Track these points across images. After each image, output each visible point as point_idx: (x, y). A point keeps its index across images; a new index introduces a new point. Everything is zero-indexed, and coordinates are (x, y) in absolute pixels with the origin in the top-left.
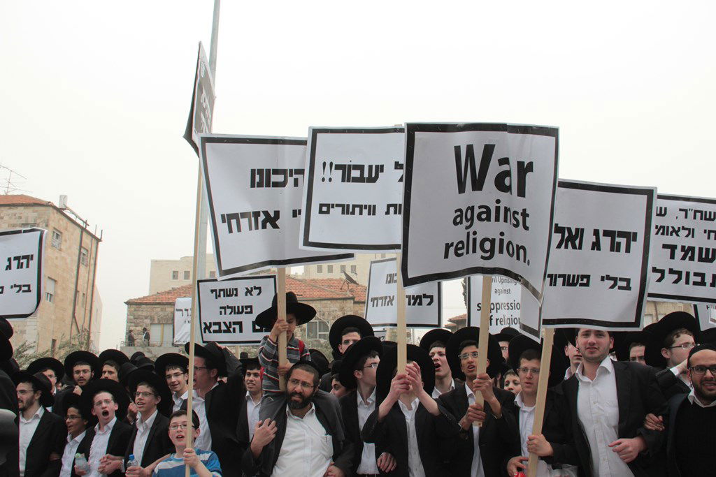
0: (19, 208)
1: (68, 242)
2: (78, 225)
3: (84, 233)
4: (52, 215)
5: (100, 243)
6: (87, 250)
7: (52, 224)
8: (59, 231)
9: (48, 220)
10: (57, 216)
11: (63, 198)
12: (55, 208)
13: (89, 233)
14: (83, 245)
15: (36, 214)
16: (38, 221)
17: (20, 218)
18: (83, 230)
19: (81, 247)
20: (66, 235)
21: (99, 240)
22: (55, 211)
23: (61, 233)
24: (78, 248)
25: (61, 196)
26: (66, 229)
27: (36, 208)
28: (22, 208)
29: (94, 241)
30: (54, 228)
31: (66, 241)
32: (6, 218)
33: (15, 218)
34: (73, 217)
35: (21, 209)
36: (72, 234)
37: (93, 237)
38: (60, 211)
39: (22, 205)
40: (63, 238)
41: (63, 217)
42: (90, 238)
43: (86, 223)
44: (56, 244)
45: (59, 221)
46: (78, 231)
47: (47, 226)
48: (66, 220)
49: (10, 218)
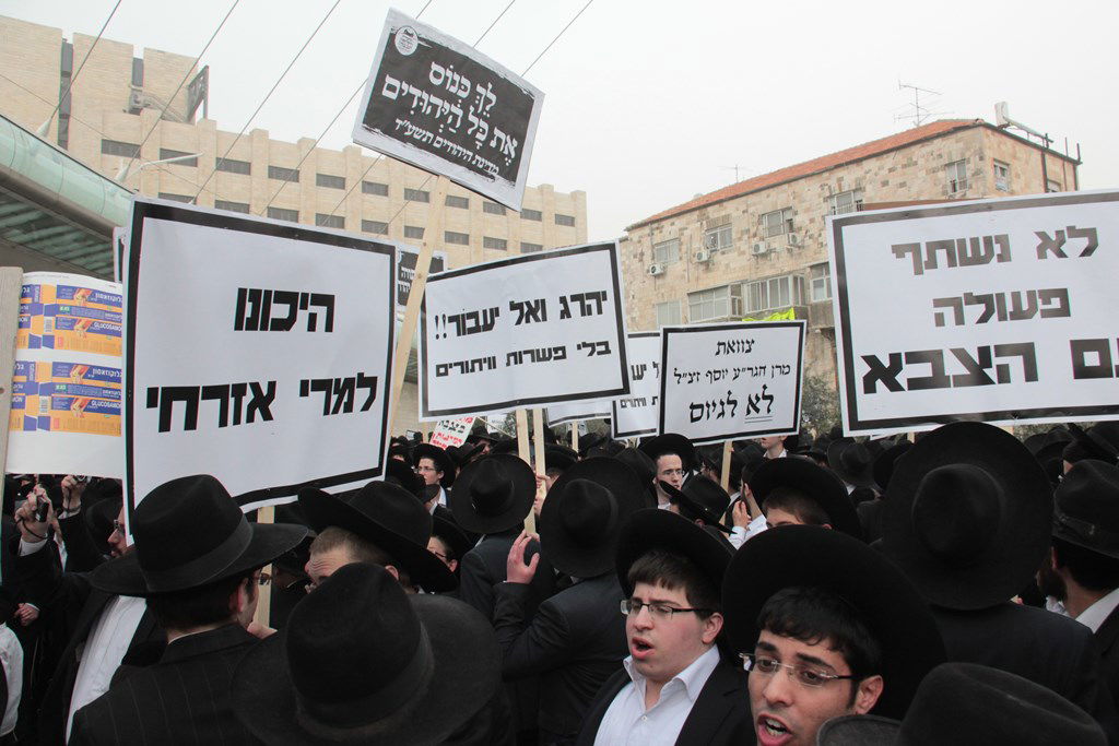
0: (936, 141)
1: (1023, 178)
2: (1035, 146)
3: (1047, 156)
4: (986, 140)
5: (1079, 168)
6: (1059, 185)
7: (989, 154)
8: (1003, 163)
9: (980, 149)
10: (995, 138)
11: (1000, 108)
12: (988, 126)
13: (1055, 154)
14: (1049, 177)
15: (961, 145)
16: (967, 155)
17: (940, 156)
18: (1044, 151)
19: (1046, 180)
20: (1016, 166)
21: (1076, 163)
22: (989, 132)
23: (1008, 165)
24: (1042, 183)
25: (996, 106)
26: (1014, 157)
27: (960, 135)
28: (940, 140)
29: (1069, 167)
30: (995, 160)
31: (1018, 176)
32: (921, 162)
33: (934, 159)
34: (1022, 134)
35: (938, 143)
36: (1027, 162)
37: (1065, 159)
38: (999, 130)
39: (938, 136)
40: (1013, 173)
41: (1004, 138)
42: (1059, 162)
43: (1045, 138)
44: (1002, 184)
45: (999, 146)
46: (1037, 155)
47: (981, 159)
48: (1010, 142)
49: (927, 160)
